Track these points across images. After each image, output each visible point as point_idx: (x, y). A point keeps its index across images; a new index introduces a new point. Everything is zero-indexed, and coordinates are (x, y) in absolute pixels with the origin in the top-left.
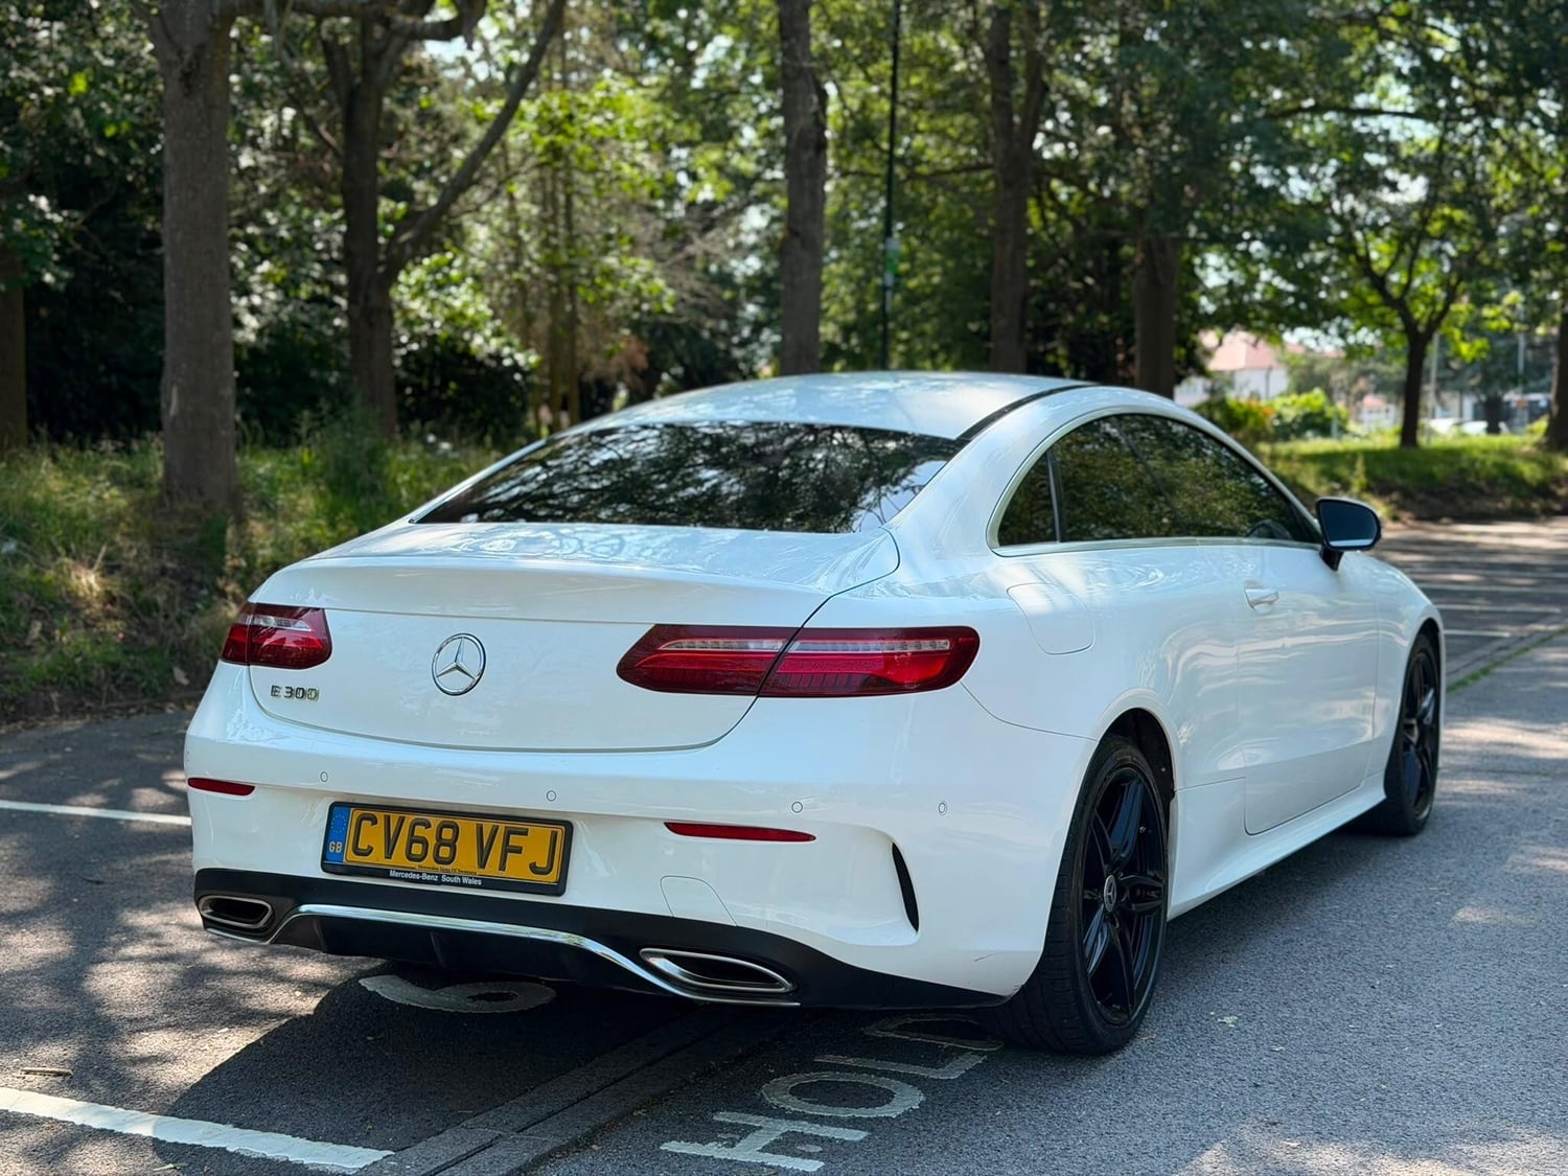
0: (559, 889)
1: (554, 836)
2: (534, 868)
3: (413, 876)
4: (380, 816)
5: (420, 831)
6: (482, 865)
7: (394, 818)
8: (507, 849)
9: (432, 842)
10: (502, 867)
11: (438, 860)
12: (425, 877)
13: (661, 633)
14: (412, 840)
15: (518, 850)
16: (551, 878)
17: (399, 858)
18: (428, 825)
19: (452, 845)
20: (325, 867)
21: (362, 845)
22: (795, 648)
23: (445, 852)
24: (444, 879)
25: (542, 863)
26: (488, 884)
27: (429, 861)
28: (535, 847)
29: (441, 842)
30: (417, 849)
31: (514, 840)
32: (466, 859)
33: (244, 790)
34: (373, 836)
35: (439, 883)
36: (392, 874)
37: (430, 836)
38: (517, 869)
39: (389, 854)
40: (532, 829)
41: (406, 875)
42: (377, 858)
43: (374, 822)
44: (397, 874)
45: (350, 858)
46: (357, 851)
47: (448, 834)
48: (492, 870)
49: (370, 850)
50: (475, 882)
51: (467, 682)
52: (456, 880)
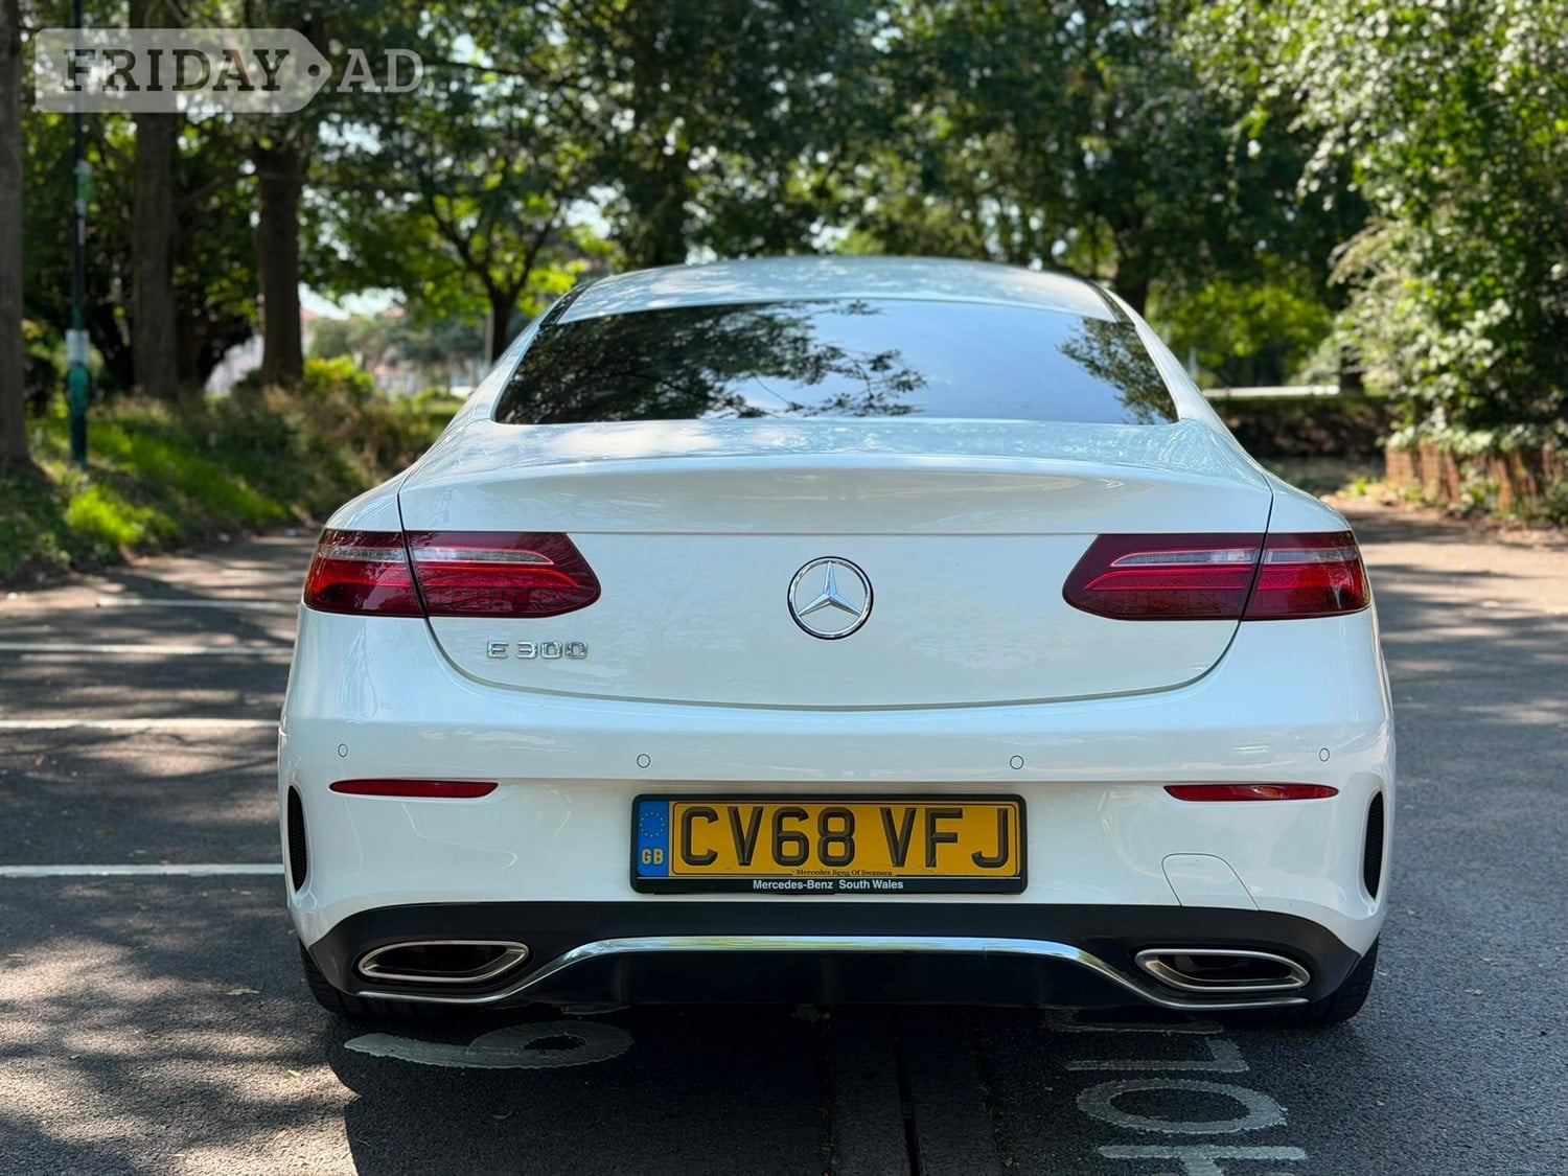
0: (1018, 884)
1: (1003, 816)
2: (979, 859)
3: (794, 886)
4: (722, 809)
5: (790, 825)
6: (900, 861)
7: (746, 811)
8: (933, 839)
9: (814, 839)
10: (931, 861)
11: (826, 859)
12: (811, 885)
13: (1108, 546)
14: (780, 839)
15: (952, 838)
16: (1008, 870)
17: (763, 861)
18: (803, 816)
19: (847, 838)
20: (639, 884)
21: (698, 850)
22: (1269, 558)
23: (837, 849)
24: (843, 885)
25: (992, 852)
26: (913, 885)
27: (813, 864)
28: (977, 832)
29: (827, 837)
30: (791, 849)
31: (942, 825)
32: (872, 853)
33: (478, 788)
34: (717, 837)
35: (836, 890)
36: (756, 885)
37: (810, 829)
38: (954, 862)
39: (746, 857)
40: (968, 810)
41: (781, 885)
42: (727, 865)
43: (713, 817)
44: (765, 886)
45: (680, 869)
46: (690, 859)
47: (837, 825)
48: (916, 865)
49: (711, 858)
50: (893, 885)
51: (847, 622)
52: (863, 885)
